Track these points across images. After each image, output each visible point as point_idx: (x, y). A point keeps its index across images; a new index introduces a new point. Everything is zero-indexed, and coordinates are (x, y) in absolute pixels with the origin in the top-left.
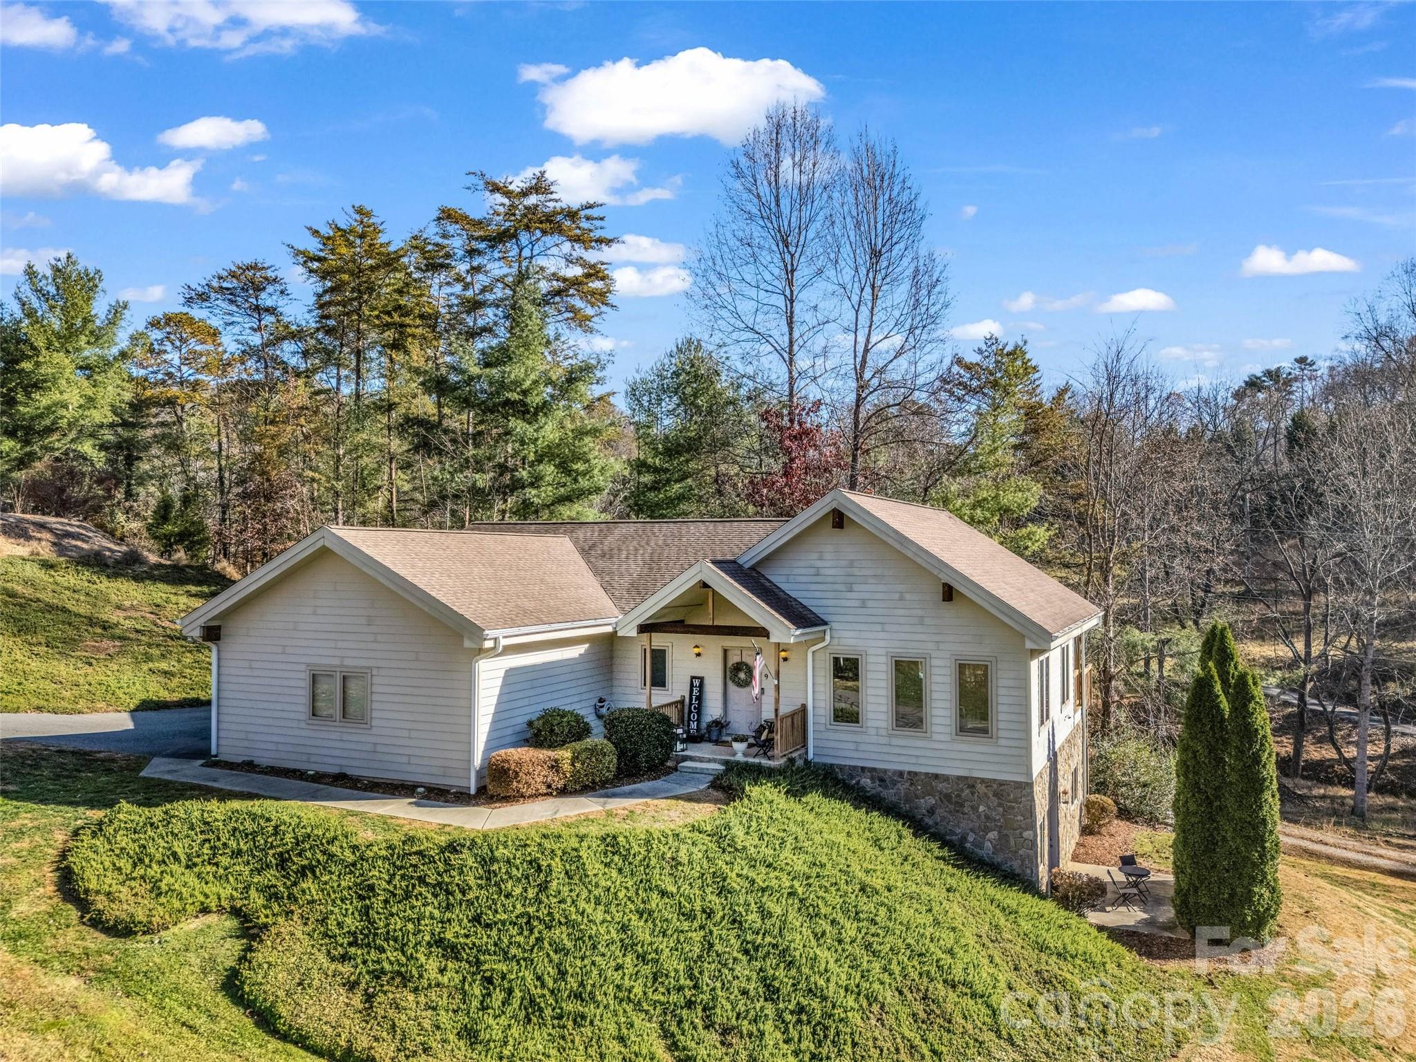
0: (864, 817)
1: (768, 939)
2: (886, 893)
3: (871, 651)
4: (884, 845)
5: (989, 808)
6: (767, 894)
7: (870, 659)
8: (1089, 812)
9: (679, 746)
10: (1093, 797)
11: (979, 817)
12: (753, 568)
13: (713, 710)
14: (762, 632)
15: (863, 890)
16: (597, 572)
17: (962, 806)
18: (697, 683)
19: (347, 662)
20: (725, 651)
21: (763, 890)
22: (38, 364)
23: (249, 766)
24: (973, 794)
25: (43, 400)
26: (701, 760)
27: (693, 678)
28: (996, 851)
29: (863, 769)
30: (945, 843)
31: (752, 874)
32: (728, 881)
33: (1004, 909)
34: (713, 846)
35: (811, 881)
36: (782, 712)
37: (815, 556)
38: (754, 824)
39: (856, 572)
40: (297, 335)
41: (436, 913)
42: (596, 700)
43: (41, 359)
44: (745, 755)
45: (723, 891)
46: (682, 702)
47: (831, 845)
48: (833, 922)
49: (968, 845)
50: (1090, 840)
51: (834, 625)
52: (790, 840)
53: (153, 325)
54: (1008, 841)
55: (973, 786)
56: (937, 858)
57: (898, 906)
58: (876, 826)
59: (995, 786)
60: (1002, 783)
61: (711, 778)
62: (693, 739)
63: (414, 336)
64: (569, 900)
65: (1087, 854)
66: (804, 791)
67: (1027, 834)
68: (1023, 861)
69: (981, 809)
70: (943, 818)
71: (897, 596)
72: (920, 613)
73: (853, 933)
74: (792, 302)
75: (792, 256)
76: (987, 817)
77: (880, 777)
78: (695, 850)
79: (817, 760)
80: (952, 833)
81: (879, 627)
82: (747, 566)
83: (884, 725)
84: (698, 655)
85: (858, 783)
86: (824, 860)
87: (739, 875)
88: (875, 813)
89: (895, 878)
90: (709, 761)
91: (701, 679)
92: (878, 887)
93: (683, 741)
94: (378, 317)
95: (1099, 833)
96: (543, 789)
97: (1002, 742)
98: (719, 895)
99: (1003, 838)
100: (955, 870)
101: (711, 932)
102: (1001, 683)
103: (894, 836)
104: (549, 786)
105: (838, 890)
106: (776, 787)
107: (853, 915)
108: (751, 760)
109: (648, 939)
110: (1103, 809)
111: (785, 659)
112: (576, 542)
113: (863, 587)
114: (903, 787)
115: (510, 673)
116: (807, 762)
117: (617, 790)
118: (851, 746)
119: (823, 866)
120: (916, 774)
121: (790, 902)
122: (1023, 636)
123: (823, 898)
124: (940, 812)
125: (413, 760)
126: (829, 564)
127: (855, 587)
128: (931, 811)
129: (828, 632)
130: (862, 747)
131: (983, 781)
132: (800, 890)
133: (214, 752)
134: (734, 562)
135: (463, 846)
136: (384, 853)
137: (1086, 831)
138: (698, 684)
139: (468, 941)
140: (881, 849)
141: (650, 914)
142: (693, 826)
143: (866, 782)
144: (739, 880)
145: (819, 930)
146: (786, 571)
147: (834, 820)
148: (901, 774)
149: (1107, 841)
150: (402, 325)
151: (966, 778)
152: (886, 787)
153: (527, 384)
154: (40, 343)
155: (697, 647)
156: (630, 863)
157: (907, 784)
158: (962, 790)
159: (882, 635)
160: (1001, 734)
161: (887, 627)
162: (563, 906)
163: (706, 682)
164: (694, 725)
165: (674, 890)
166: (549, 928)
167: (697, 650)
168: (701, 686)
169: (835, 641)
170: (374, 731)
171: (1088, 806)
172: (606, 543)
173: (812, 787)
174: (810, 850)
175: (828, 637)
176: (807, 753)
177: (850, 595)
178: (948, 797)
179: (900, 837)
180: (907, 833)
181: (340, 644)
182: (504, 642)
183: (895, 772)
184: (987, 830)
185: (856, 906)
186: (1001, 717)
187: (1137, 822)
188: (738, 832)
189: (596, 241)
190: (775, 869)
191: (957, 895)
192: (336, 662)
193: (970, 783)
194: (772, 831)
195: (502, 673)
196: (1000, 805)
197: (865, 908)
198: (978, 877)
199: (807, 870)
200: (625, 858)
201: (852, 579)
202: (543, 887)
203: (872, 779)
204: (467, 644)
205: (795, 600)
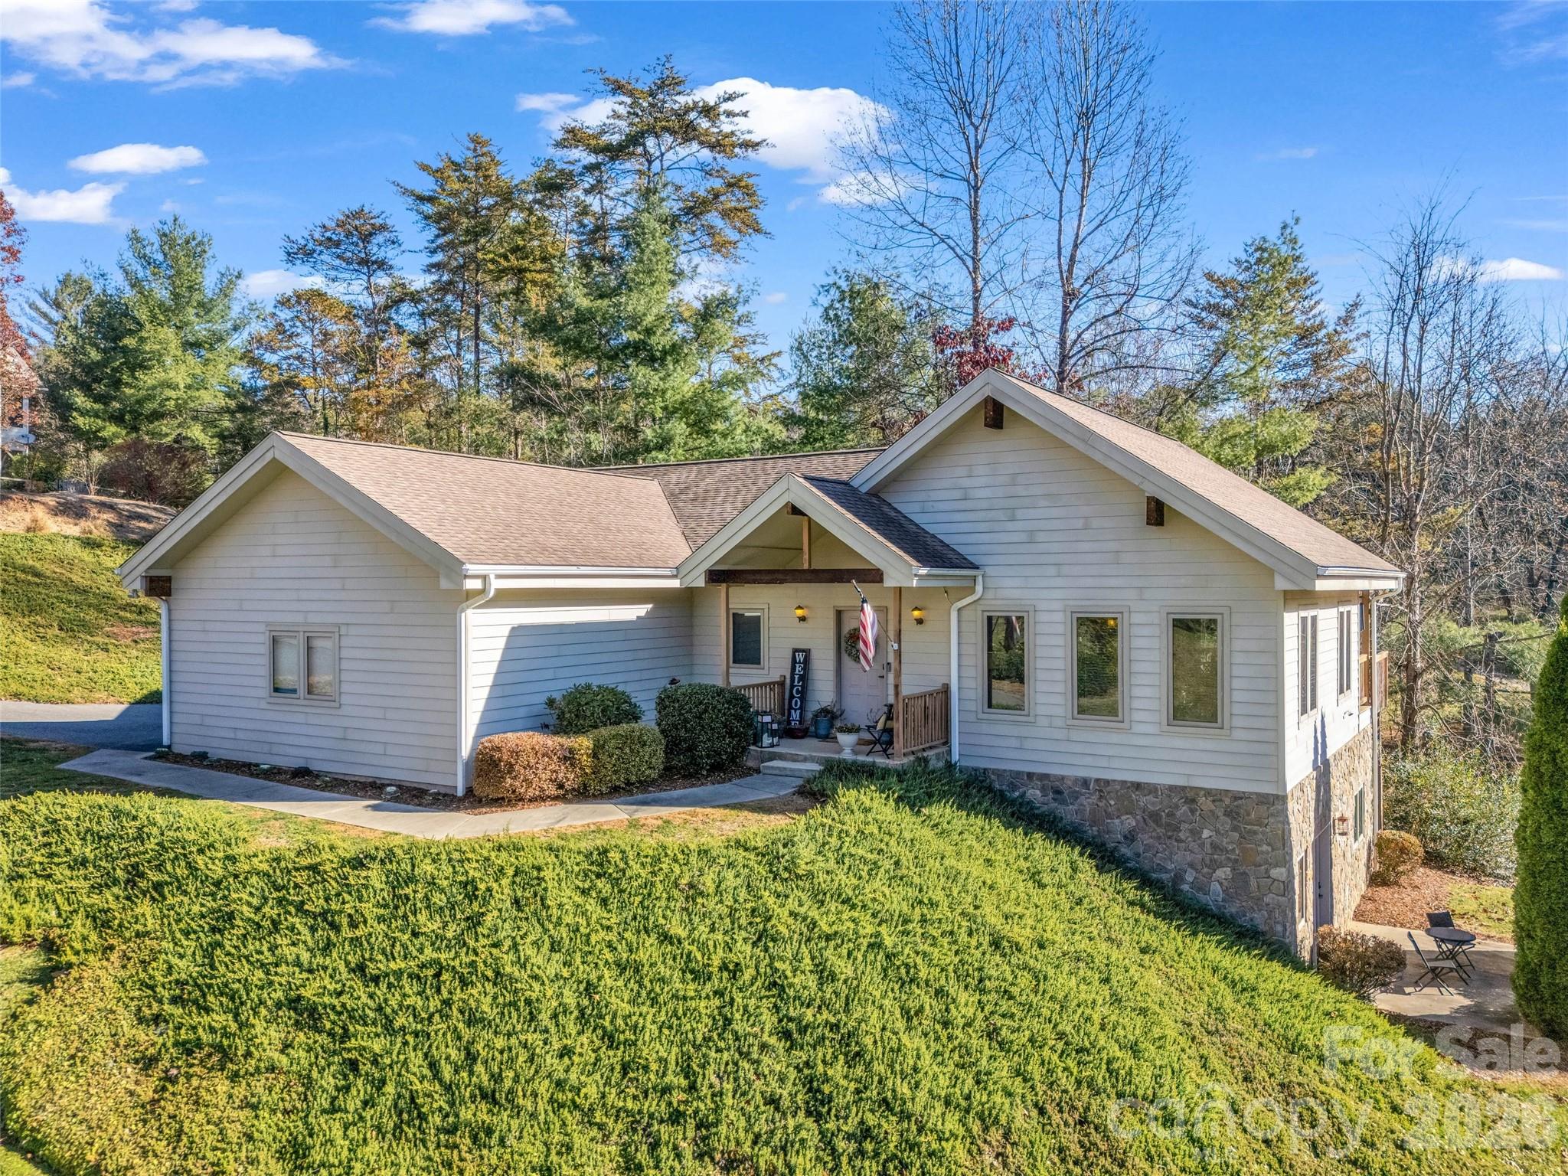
0: (1019, 840)
1: (825, 1015)
2: (1035, 951)
3: (1042, 606)
4: (1047, 879)
5: (1217, 832)
6: (832, 944)
7: (1042, 617)
8: (1381, 853)
9: (766, 740)
10: (1388, 834)
11: (1202, 845)
12: (874, 492)
13: (823, 693)
14: (873, 576)
15: (996, 944)
16: (680, 517)
17: (1178, 829)
18: (800, 657)
19: (313, 618)
20: (839, 614)
21: (828, 938)
22: (142, 340)
23: (200, 759)
24: (1193, 812)
25: (147, 379)
26: (794, 758)
27: (795, 651)
28: (1229, 897)
29: (1030, 775)
30: (1146, 882)
31: (814, 913)
32: (774, 921)
33: (1234, 984)
34: (763, 870)
35: (910, 927)
36: (905, 691)
37: (961, 471)
38: (834, 841)
39: (1020, 491)
40: (415, 298)
41: (305, 957)
42: (668, 681)
43: (144, 334)
44: (855, 752)
45: (763, 937)
46: (782, 684)
47: (953, 876)
48: (939, 993)
49: (1185, 887)
50: (1382, 893)
51: (989, 571)
52: (887, 864)
53: (283, 304)
54: (1247, 882)
55: (1193, 801)
56: (1132, 903)
57: (1051, 972)
58: (1035, 854)
59: (1227, 801)
60: (1237, 797)
61: (800, 782)
62: (789, 732)
63: (534, 283)
64: (508, 943)
65: (1377, 911)
66: (929, 798)
67: (1275, 873)
68: (1270, 912)
69: (1206, 834)
70: (1147, 848)
71: (1080, 524)
72: (1113, 546)
73: (970, 1012)
74: (976, 189)
75: (976, 128)
76: (1215, 847)
77: (1056, 788)
78: (730, 874)
79: (964, 763)
80: (1162, 869)
81: (1052, 570)
82: (864, 489)
83: (1060, 711)
84: (803, 619)
85: (1023, 795)
86: (938, 895)
87: (793, 914)
88: (1038, 835)
89: (1055, 928)
90: (805, 760)
91: (807, 653)
92: (1021, 940)
93: (773, 733)
94: (493, 261)
95: (1396, 883)
96: (552, 790)
97: (1238, 734)
98: (755, 944)
99: (1240, 878)
100: (1158, 922)
101: (732, 1001)
102: (1237, 645)
103: (1064, 869)
104: (561, 786)
105: (955, 942)
106: (883, 792)
107: (973, 982)
108: (861, 758)
109: (627, 1008)
110: (1403, 850)
111: (920, 621)
112: (665, 487)
113: (1032, 513)
114: (1088, 802)
115: (517, 632)
116: (950, 766)
117: (663, 795)
118: (1014, 743)
119: (933, 904)
120: (1107, 782)
121: (871, 957)
122: (1271, 572)
123: (925, 954)
124: (1145, 838)
125: (390, 750)
126: (982, 481)
127: (1019, 514)
128: (1130, 837)
129: (980, 579)
130: (1028, 744)
131: (1208, 792)
132: (889, 942)
133: (166, 741)
134: (846, 484)
135: (374, 859)
136: (265, 867)
137: (1377, 880)
138: (802, 660)
139: (335, 1002)
140: (1042, 886)
141: (637, 971)
142: (738, 842)
143: (1034, 794)
144: (791, 921)
145: (912, 1005)
146: (922, 496)
147: (971, 841)
148: (1085, 782)
149: (1408, 895)
150: (521, 271)
151: (1184, 788)
152: (1064, 802)
153: (649, 319)
154: (143, 315)
155: (800, 607)
156: (621, 891)
157: (1095, 798)
158: (1177, 807)
159: (1059, 582)
160: (1237, 722)
161: (1065, 570)
162: (494, 951)
163: (814, 655)
164: (795, 715)
165: (682, 933)
166: (464, 983)
167: (800, 612)
168: (807, 661)
169: (990, 594)
170: (344, 711)
171: (1380, 845)
172: (702, 485)
173: (943, 795)
174: (917, 880)
175: (979, 588)
176: (949, 752)
178: (1155, 817)
179: (1075, 870)
180: (1087, 866)
181: (304, 595)
182: (496, 584)
183: (1076, 780)
184: (1214, 865)
185: (981, 969)
186: (1238, 696)
187: (1453, 873)
188: (805, 852)
189: (741, 146)
190: (853, 907)
191: (1158, 958)
192: (300, 618)
193: (1189, 796)
194: (861, 852)
195: (506, 631)
196: (1235, 829)
197: (994, 973)
198: (1194, 934)
199: (905, 908)
200: (615, 882)
201: (1012, 503)
202: (474, 922)
203: (1043, 789)
204: (444, 584)
205: (933, 536)
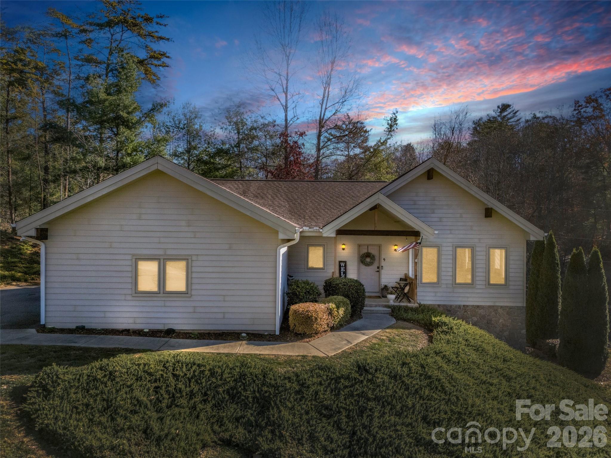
3: (444, 244)
5: (504, 320)
7: (444, 248)
19: (169, 252)
20: (359, 247)
24: (496, 314)
27: (340, 262)
29: (439, 306)
37: (414, 194)
39: (436, 203)
59: (507, 309)
60: (510, 308)
69: (500, 321)
72: (470, 224)
77: (448, 310)
81: (449, 232)
83: (450, 282)
91: (345, 262)
97: (511, 287)
102: (511, 258)
111: (396, 250)
113: (440, 211)
114: (460, 313)
118: (433, 294)
120: (467, 306)
122: (529, 234)
124: (480, 324)
125: (228, 316)
130: (438, 294)
133: (43, 322)
138: (343, 265)
151: (493, 306)
157: (463, 312)
158: (491, 312)
159: (450, 236)
161: (452, 232)
167: (343, 247)
170: (194, 298)
177: (433, 215)
178: (484, 317)
181: (162, 240)
183: (456, 306)
184: (503, 331)
186: (511, 275)
189: (158, 38)
193: (495, 309)
204: (282, 236)
